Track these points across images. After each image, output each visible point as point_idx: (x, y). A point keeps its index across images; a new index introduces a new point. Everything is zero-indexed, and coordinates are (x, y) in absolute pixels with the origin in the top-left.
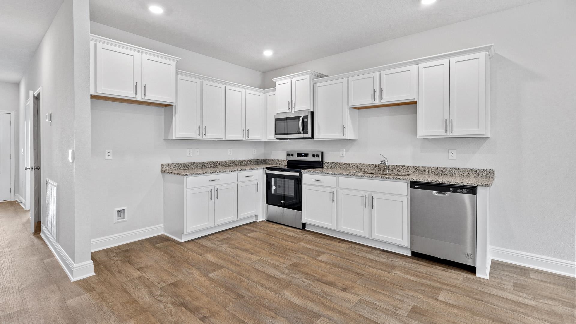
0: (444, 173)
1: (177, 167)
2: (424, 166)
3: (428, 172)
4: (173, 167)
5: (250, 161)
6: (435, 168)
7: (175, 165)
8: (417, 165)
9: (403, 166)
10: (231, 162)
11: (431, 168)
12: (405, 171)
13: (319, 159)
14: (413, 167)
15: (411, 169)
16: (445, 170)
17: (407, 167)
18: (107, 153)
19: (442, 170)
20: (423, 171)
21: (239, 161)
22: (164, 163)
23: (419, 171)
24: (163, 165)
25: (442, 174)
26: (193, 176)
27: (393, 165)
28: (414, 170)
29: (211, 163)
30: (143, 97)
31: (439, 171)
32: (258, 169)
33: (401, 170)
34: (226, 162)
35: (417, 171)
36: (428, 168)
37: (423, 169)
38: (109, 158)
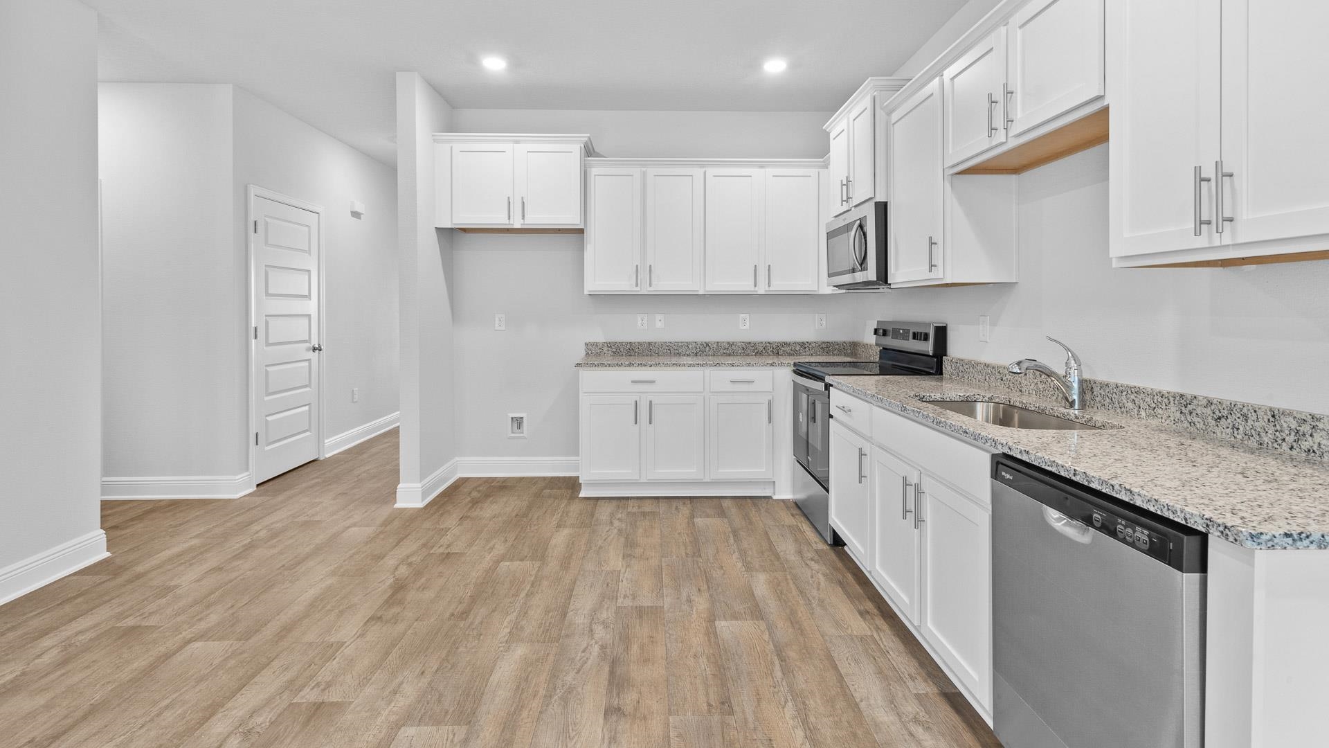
0: (1305, 445)
1: (614, 350)
2: (1215, 395)
3: (1229, 431)
4: (605, 349)
5: (803, 344)
6: (1260, 413)
7: (610, 345)
8: (1189, 391)
9: (1138, 391)
10: (744, 346)
11: (1245, 410)
12: (1143, 414)
13: (928, 347)
14: (1171, 399)
15: (1164, 407)
16: (1306, 428)
17: (1152, 394)
18: (497, 319)
19: (1294, 425)
20: (1210, 420)
21: (769, 343)
22: (587, 341)
23: (1196, 420)
24: (586, 344)
25: (1291, 448)
26: (593, 368)
27: (1107, 385)
28: (1178, 415)
29: (690, 347)
30: (522, 222)
31: (1278, 427)
32: (772, 365)
33: (1130, 405)
34: (730, 344)
35: (1188, 417)
36: (1232, 407)
37: (1208, 411)
38: (500, 328)
